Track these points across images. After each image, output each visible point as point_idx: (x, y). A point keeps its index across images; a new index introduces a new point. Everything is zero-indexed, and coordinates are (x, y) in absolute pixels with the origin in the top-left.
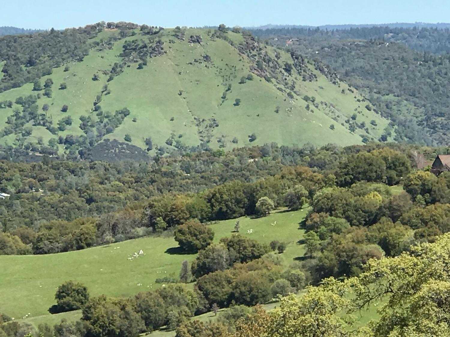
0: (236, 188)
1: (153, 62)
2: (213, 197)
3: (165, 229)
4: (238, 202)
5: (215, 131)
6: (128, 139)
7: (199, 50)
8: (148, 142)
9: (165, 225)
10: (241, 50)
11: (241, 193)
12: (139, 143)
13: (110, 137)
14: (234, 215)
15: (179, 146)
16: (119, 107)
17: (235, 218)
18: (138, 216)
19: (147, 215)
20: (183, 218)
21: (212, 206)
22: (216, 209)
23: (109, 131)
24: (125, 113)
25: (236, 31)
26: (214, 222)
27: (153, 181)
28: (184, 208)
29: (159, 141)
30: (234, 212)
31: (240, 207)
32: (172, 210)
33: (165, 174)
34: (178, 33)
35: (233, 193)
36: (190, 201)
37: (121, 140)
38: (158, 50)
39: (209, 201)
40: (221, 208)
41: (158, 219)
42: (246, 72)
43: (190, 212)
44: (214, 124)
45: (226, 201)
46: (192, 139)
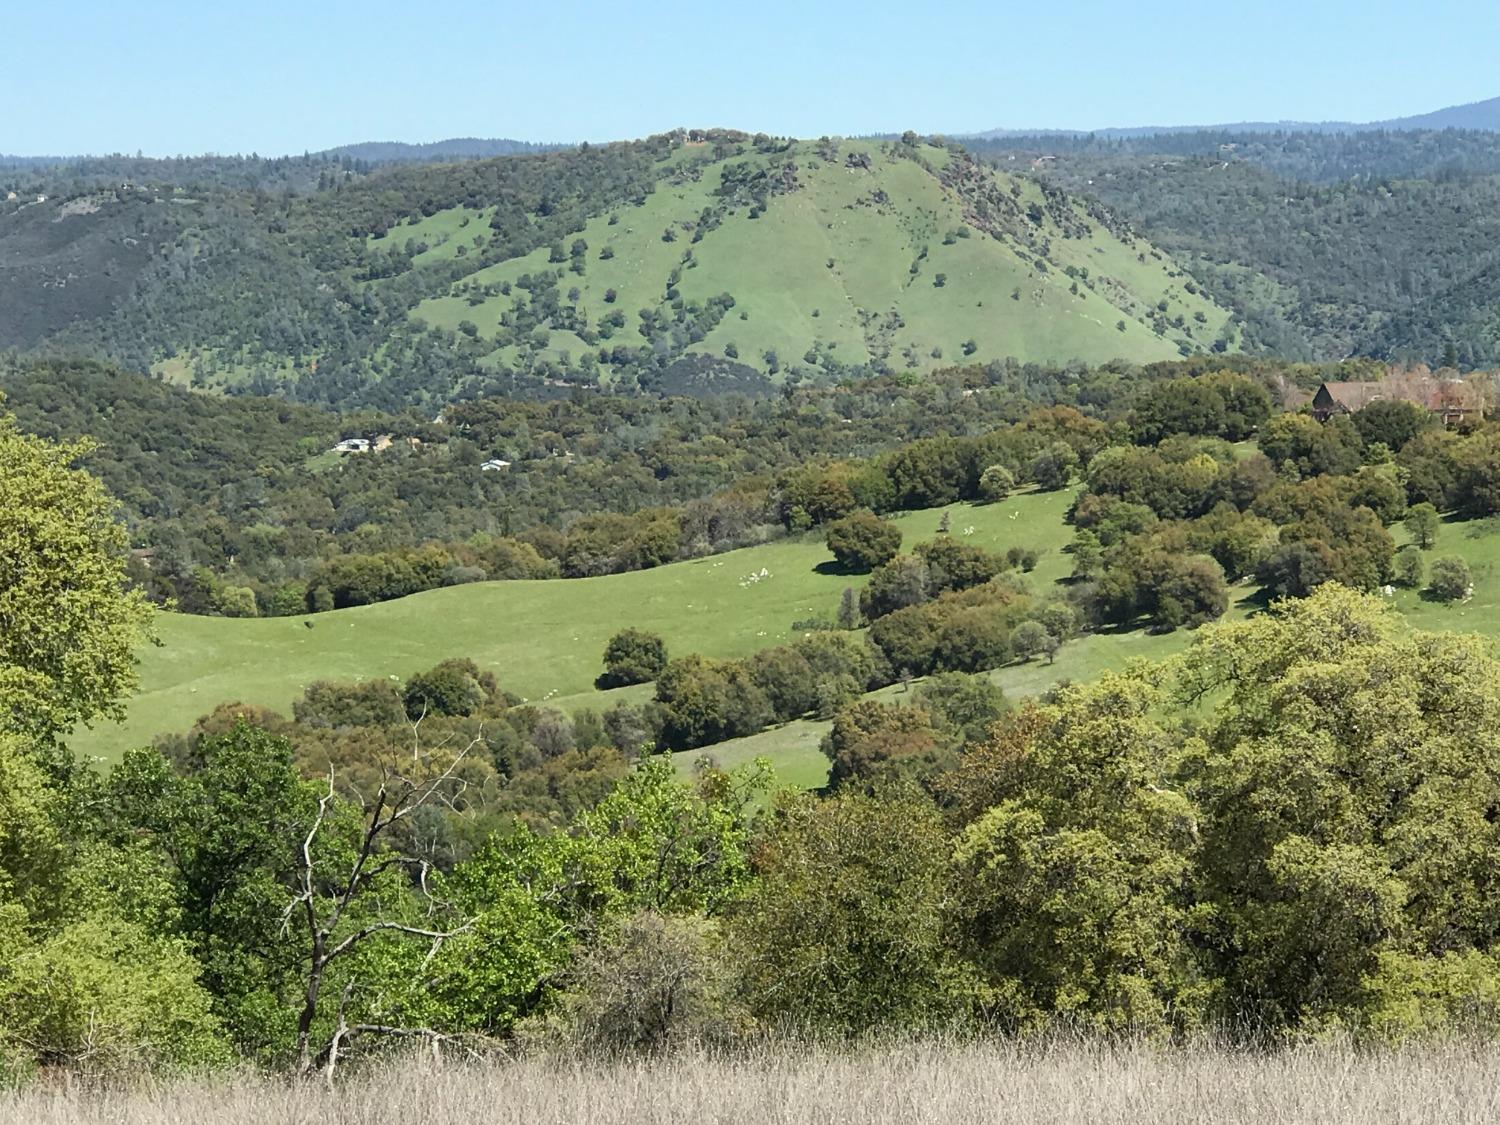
0: (943, 449)
1: (777, 204)
2: (898, 467)
3: (808, 528)
4: (947, 475)
5: (899, 337)
6: (731, 352)
7: (866, 181)
8: (770, 359)
9: (806, 518)
10: (946, 181)
11: (953, 458)
12: (752, 360)
13: (698, 349)
14: (940, 500)
15: (831, 367)
16: (715, 292)
17: (941, 505)
18: (758, 503)
19: (774, 501)
20: (843, 507)
21: (898, 482)
22: (905, 488)
23: (695, 339)
24: (726, 303)
25: (935, 143)
26: (900, 513)
27: (781, 434)
28: (845, 489)
29: (792, 356)
30: (940, 495)
31: (949, 485)
32: (823, 491)
33: (805, 420)
34: (825, 149)
35: (937, 458)
36: (856, 474)
37: (720, 354)
38: (787, 182)
39: (892, 474)
40: (915, 487)
41: (795, 509)
42: (956, 222)
43: (856, 496)
44: (896, 322)
45: (922, 474)
46: (855, 352)
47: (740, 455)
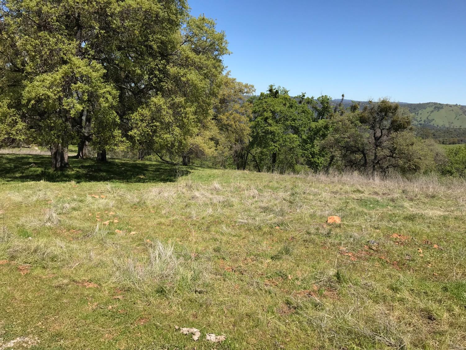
1: (441, 110)
5: (452, 124)
6: (433, 124)
7: (451, 109)
8: (438, 125)
10: (460, 109)
12: (435, 125)
13: (430, 124)
15: (444, 127)
16: (433, 118)
23: (430, 123)
24: (434, 120)
25: (460, 105)
27: (448, 133)
29: (440, 125)
33: (450, 132)
34: (447, 105)
37: (432, 124)
38: (442, 108)
42: (461, 114)
44: (452, 123)
46: (447, 125)
47: (443, 134)
